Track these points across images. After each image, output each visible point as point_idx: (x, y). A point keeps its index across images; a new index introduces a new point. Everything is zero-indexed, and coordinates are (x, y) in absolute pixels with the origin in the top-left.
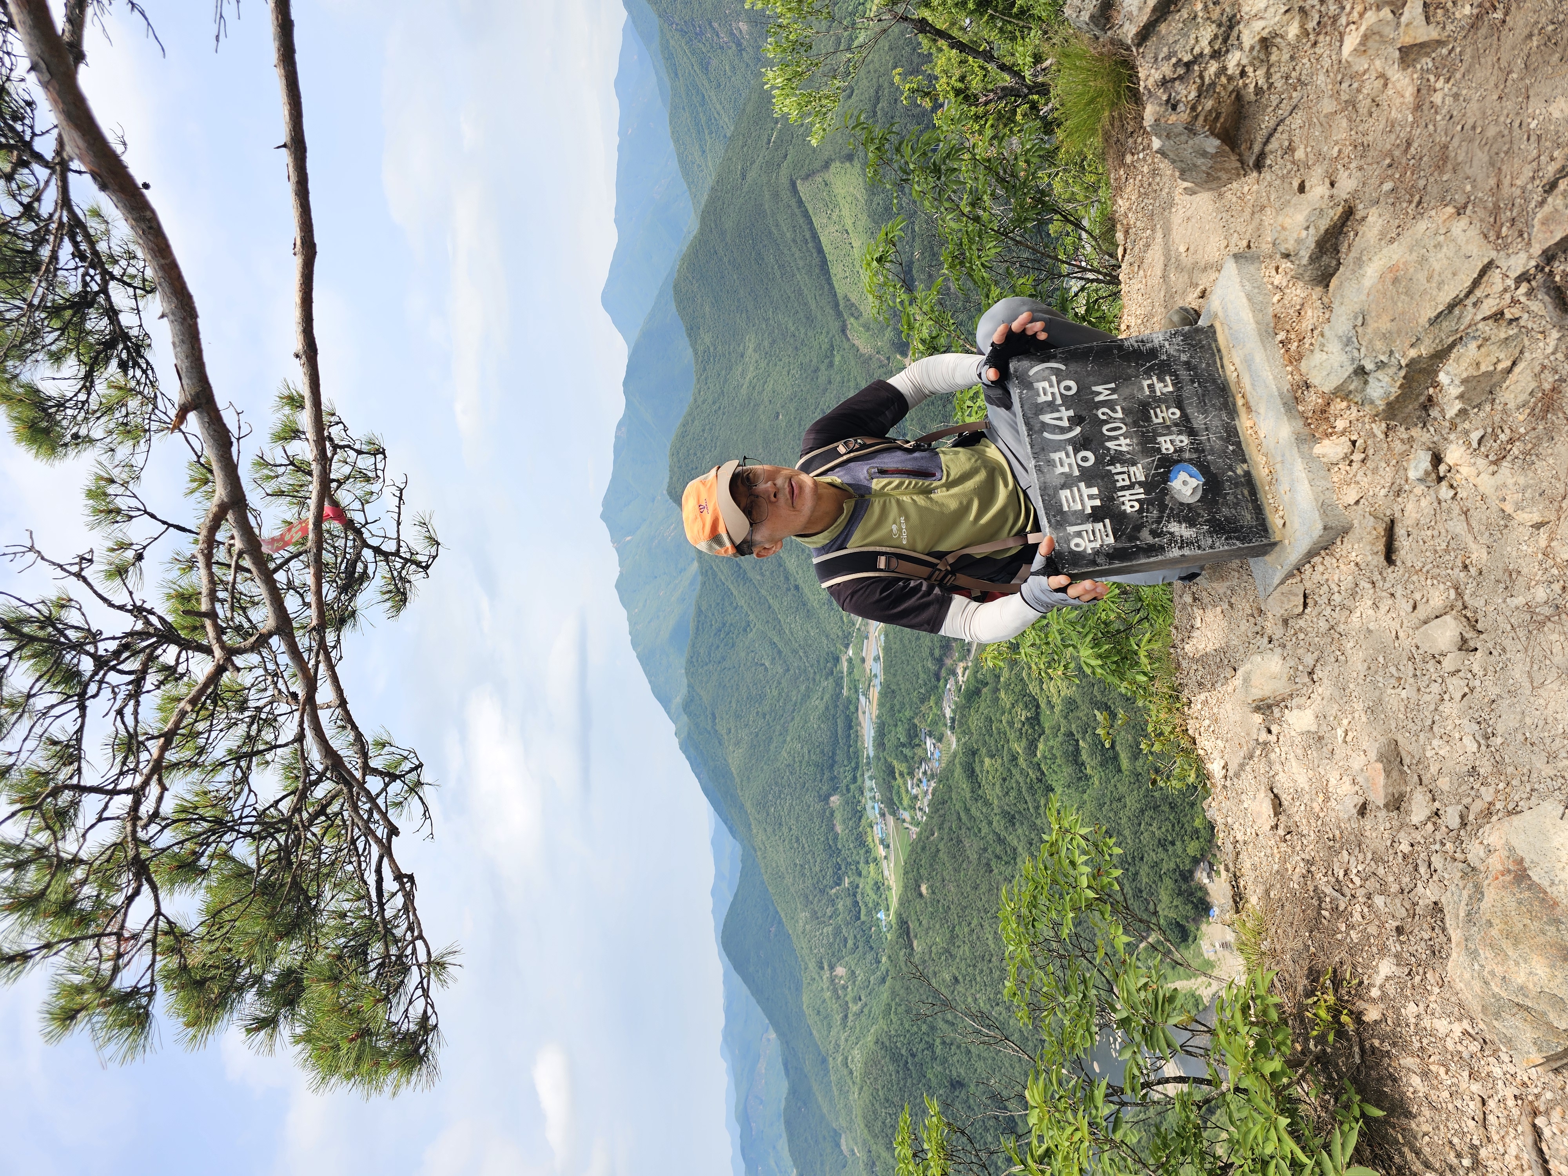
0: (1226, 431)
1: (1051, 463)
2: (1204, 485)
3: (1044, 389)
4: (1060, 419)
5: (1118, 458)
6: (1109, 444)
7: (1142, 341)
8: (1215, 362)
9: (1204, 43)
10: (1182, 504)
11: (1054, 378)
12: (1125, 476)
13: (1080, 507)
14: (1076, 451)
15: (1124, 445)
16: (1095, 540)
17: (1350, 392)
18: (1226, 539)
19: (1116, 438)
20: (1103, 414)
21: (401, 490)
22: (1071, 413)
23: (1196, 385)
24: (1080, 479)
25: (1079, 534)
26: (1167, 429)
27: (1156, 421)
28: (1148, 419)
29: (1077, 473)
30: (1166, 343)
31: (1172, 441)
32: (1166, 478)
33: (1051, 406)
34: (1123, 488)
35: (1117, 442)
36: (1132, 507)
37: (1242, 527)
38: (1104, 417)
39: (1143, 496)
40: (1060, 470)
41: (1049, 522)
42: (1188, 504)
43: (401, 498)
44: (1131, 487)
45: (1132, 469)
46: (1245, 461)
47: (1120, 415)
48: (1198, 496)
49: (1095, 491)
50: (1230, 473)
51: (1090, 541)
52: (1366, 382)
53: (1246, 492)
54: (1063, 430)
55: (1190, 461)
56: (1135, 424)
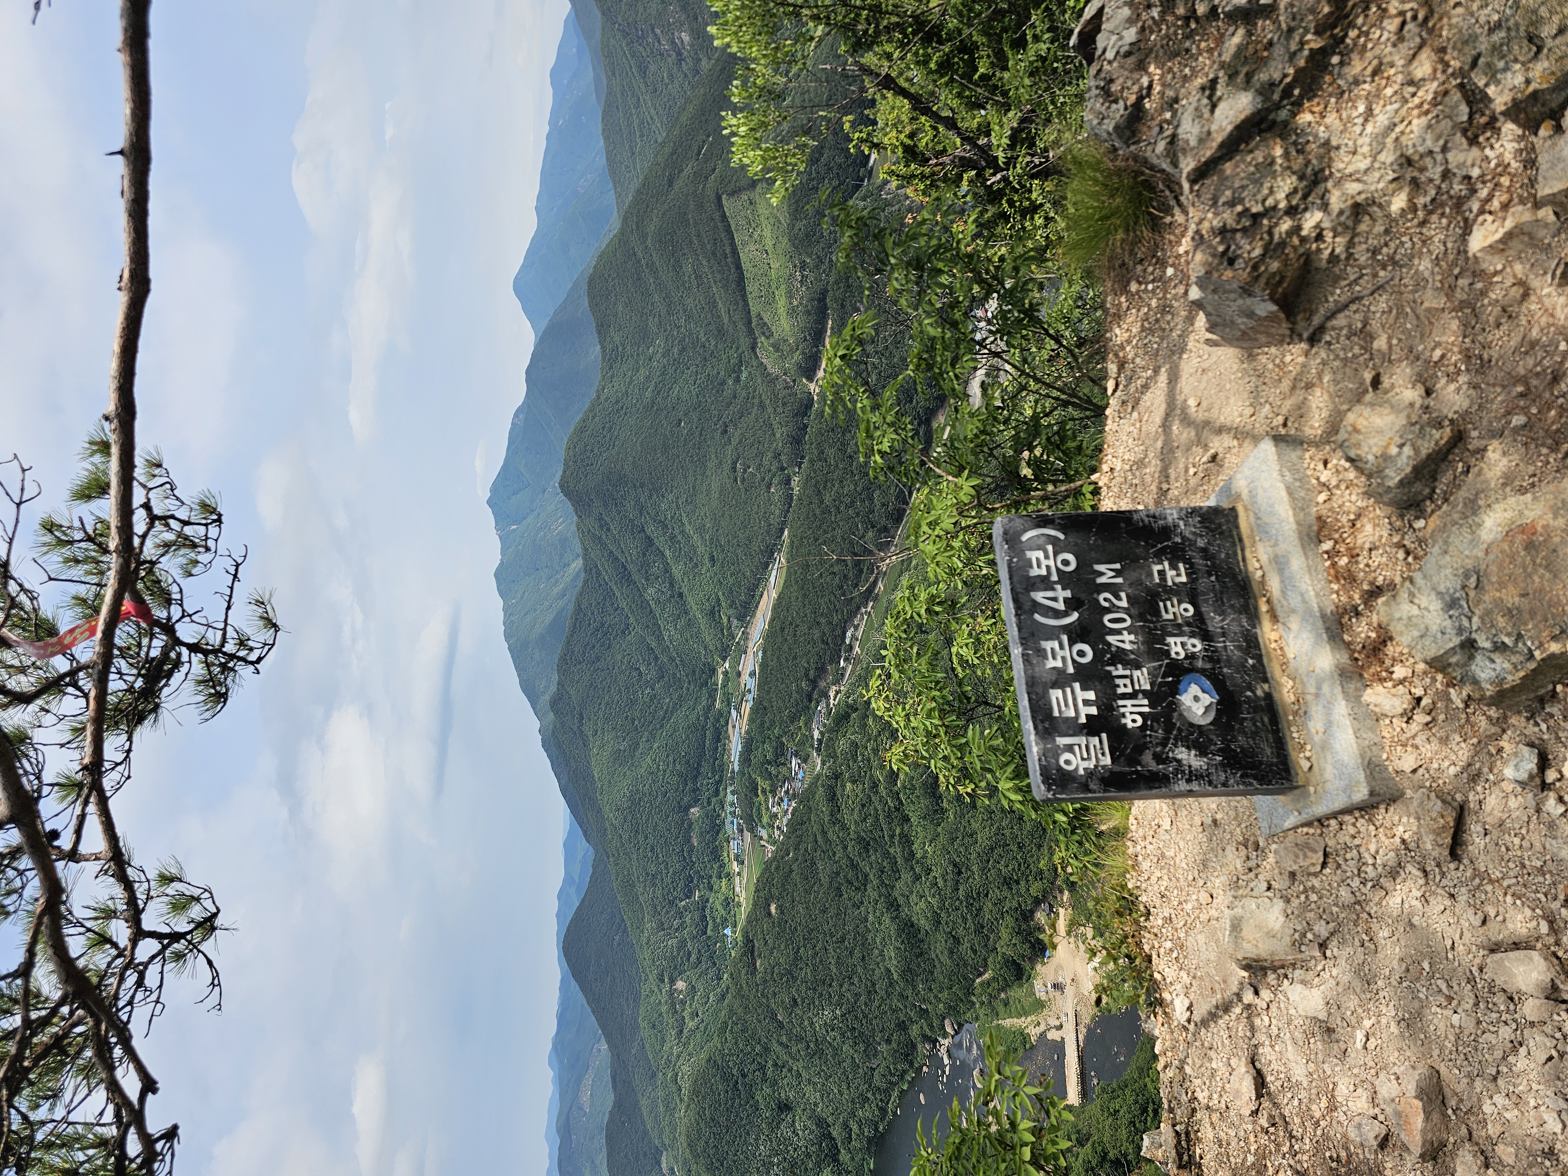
0: (1246, 641)
1: (1041, 653)
2: (1218, 703)
3: (1038, 559)
4: (1055, 599)
5: (1120, 657)
6: (1111, 639)
7: (1154, 517)
8: (1236, 554)
9: (1281, 195)
10: (1191, 725)
11: (1050, 548)
12: (1128, 681)
13: (1072, 714)
14: (1072, 643)
15: (1127, 641)
16: (1089, 758)
17: (1450, 665)
18: (1242, 776)
19: (1118, 632)
20: (1105, 600)
21: (237, 566)
22: (1068, 594)
23: (1213, 578)
24: (1075, 677)
25: (1070, 748)
26: (1177, 629)
27: (1166, 616)
28: (1157, 613)
29: (1071, 670)
30: (1181, 523)
31: (1183, 645)
32: (1174, 690)
33: (1045, 583)
34: (1124, 696)
35: (1119, 637)
36: (1134, 721)
37: (1261, 763)
38: (1106, 604)
39: (1146, 709)
40: (1051, 663)
41: (1036, 728)
42: (1200, 726)
43: (235, 576)
44: (1133, 696)
45: (1136, 674)
46: (1265, 680)
47: (1124, 604)
48: (1210, 718)
49: (1091, 695)
50: (1249, 693)
51: (1083, 759)
52: (1471, 657)
53: (1266, 719)
54: (1057, 614)
55: (1203, 672)
56: (1141, 617)
